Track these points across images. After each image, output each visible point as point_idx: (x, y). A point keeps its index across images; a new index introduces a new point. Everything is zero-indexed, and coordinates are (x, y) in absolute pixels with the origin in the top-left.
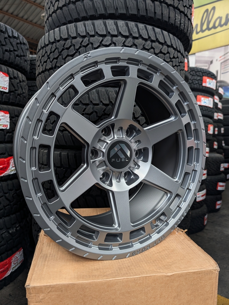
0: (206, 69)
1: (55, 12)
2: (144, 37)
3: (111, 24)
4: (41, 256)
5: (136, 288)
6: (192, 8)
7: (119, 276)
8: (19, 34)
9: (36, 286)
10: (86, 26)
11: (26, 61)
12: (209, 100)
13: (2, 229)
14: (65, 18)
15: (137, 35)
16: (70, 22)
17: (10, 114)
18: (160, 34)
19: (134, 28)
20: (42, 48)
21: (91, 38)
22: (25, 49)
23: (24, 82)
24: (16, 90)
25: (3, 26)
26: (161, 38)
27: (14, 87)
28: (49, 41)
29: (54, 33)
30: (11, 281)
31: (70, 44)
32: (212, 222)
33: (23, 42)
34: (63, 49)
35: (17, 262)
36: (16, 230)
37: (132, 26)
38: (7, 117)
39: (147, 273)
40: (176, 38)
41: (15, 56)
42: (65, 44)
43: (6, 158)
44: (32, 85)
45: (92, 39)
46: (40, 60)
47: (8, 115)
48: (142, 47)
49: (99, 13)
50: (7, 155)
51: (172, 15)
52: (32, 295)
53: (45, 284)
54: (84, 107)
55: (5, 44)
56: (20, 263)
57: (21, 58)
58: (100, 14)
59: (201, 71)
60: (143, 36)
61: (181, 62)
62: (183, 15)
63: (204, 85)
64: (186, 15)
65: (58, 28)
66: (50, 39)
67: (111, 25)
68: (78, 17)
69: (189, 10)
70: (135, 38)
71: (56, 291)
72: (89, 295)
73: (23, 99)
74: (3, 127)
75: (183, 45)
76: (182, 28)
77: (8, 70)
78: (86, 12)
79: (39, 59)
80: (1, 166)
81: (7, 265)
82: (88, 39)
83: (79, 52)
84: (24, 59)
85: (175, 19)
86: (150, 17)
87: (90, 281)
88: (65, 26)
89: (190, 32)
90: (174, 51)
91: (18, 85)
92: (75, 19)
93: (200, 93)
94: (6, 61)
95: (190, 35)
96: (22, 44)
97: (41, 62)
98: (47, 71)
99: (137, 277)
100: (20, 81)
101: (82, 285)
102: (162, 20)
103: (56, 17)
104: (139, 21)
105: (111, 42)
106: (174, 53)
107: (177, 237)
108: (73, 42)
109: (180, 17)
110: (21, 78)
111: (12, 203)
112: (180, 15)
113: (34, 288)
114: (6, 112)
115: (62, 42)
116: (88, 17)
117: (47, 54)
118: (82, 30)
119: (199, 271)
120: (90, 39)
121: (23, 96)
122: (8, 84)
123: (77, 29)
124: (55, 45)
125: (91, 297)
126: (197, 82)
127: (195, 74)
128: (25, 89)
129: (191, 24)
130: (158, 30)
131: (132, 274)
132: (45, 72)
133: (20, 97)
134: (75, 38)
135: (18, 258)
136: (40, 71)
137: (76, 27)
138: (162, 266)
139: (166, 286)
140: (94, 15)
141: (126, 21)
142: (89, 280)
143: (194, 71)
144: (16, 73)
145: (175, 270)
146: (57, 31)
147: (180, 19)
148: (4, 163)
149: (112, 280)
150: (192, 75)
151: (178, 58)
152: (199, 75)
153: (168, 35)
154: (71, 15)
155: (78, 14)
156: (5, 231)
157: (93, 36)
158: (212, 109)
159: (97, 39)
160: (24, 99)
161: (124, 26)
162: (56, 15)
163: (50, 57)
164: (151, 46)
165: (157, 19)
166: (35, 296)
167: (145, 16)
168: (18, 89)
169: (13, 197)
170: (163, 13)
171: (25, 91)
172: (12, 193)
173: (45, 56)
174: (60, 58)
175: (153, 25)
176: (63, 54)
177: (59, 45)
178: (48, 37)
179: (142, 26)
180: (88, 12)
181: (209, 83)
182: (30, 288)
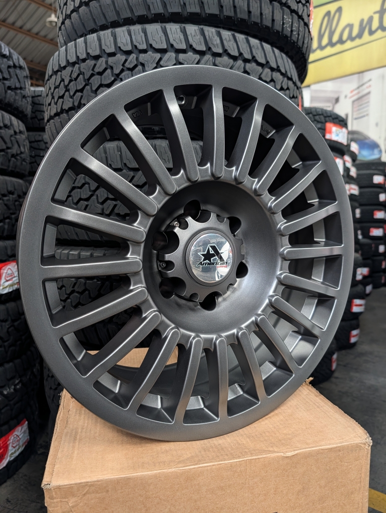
0: (330, 111)
1: (76, 10)
2: (232, 53)
3: (174, 31)
4: (67, 432)
5: (233, 479)
6: (310, 4)
7: (205, 460)
8: (12, 51)
9: (61, 484)
10: (132, 34)
11: (24, 97)
14: (94, 20)
15: (220, 51)
16: (104, 28)
18: (258, 48)
19: (215, 39)
20: (55, 73)
21: (141, 55)
22: (23, 76)
23: (22, 134)
24: (8, 148)
26: (259, 54)
27: (5, 143)
28: (68, 61)
29: (76, 47)
30: (9, 477)
31: (104, 66)
32: (345, 366)
33: (19, 65)
34: (92, 75)
35: (17, 443)
36: (15, 389)
37: (211, 35)
39: (251, 454)
40: (284, 56)
41: (6, 89)
42: (95, 65)
44: (37, 139)
45: (142, 57)
46: (52, 94)
49: (152, 12)
51: (278, 16)
52: (55, 500)
53: (78, 481)
54: (131, 173)
56: (23, 446)
57: (15, 93)
58: (155, 14)
59: (322, 114)
60: (230, 51)
62: (296, 17)
63: (328, 136)
64: (300, 17)
65: (82, 39)
66: (69, 58)
67: (174, 33)
68: (116, 18)
69: (305, 8)
70: (216, 55)
71: (97, 492)
72: (154, 495)
73: (22, 164)
75: (297, 68)
76: (294, 38)
78: (132, 11)
79: (50, 93)
82: (135, 56)
83: (121, 78)
84: (21, 93)
85: (283, 24)
86: (241, 19)
87: (156, 472)
88: (95, 35)
89: (307, 47)
90: (281, 77)
91: (12, 138)
92: (112, 22)
95: (308, 51)
96: (18, 68)
97: (53, 98)
98: (65, 113)
99: (236, 460)
100: (15, 133)
101: (142, 479)
102: (261, 26)
103: (78, 18)
104: (222, 26)
105: (175, 62)
106: (281, 81)
108: (109, 63)
109: (290, 20)
110: (16, 126)
111: (6, 344)
112: (290, 17)
113: (59, 488)
115: (91, 63)
116: (135, 19)
117: (64, 84)
118: (124, 41)
119: (339, 447)
120: (139, 56)
121: (21, 157)
123: (116, 39)
124: (77, 68)
125: (158, 499)
128: (24, 146)
129: (309, 32)
130: (254, 42)
131: (226, 457)
132: (61, 115)
133: (15, 160)
134: (112, 55)
135: (20, 437)
136: (52, 114)
137: (114, 36)
138: (277, 442)
139: (285, 474)
140: (144, 15)
141: (200, 26)
142: (153, 471)
144: (7, 118)
145: (299, 446)
146: (80, 44)
147: (290, 23)
149: (194, 468)
151: (289, 90)
152: (319, 120)
153: (271, 50)
154: (104, 15)
155: (118, 13)
157: (144, 51)
159: (152, 57)
160: (24, 163)
161: (198, 34)
162: (77, 16)
163: (69, 89)
164: (244, 68)
165: (253, 23)
166: (61, 501)
167: (233, 18)
168: (13, 145)
169: (8, 332)
170: (262, 12)
171: (25, 149)
172: (6, 325)
173: (60, 86)
174: (88, 90)
175: (247, 34)
176: (92, 83)
177: (85, 67)
178: (65, 54)
179: (228, 34)
180: (134, 11)
181: (337, 133)
182: (52, 489)
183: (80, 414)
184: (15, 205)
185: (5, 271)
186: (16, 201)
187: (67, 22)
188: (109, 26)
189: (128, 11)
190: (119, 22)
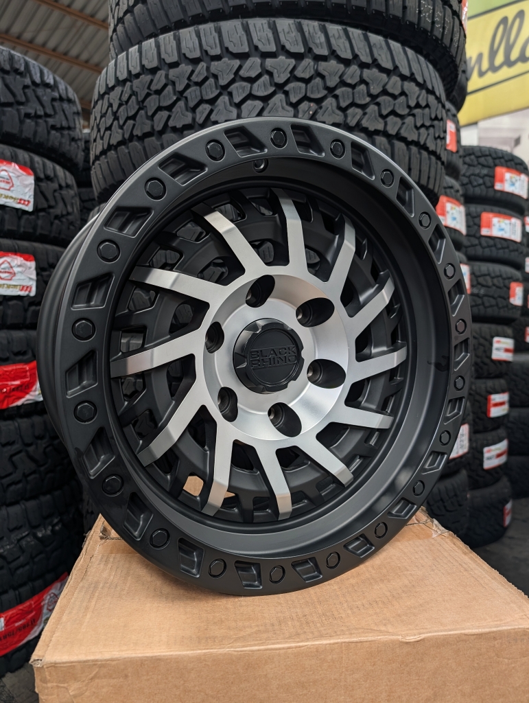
0: (501, 150)
1: (130, 10)
2: (343, 55)
3: (259, 27)
4: (83, 587)
5: (321, 672)
7: (277, 639)
9: (57, 661)
10: (202, 35)
11: (73, 139)
12: (510, 224)
13: (21, 527)
14: (153, 21)
15: (325, 52)
16: (165, 30)
17: (37, 260)
18: (381, 47)
19: (318, 36)
20: (101, 97)
21: (213, 63)
22: (72, 111)
23: (71, 189)
24: (50, 207)
25: (19, 61)
26: (383, 56)
27: (47, 200)
29: (127, 59)
31: (163, 81)
33: (68, 97)
34: (148, 95)
36: (52, 531)
37: (311, 31)
38: (30, 268)
39: (351, 634)
40: (422, 59)
41: (49, 129)
42: (152, 81)
43: (27, 362)
45: (215, 65)
46: (98, 125)
47: (32, 264)
48: (338, 80)
49: (231, 4)
50: (29, 355)
51: (411, 2)
52: (49, 685)
53: (83, 658)
55: (23, 99)
57: (62, 135)
58: (234, 7)
59: (490, 155)
60: (339, 53)
61: (436, 118)
62: (438, 2)
63: (498, 186)
65: (137, 47)
66: (118, 74)
67: (260, 31)
68: (182, 17)
70: (319, 58)
71: (111, 677)
72: (197, 688)
73: (69, 228)
74: (22, 290)
75: (443, 79)
76: (437, 33)
77: (32, 161)
78: (202, 5)
79: (95, 124)
80: (17, 382)
81: (31, 612)
82: (205, 65)
83: (186, 98)
84: (69, 135)
85: (420, 12)
86: (356, 7)
87: (200, 651)
88: (152, 40)
89: (458, 47)
90: (417, 89)
91: (57, 194)
92: (176, 23)
93: (487, 207)
94: (27, 140)
95: (459, 52)
96: (65, 102)
97: (99, 130)
98: (114, 150)
101: (177, 660)
102: (387, 16)
103: (132, 21)
104: (329, 18)
105: (260, 71)
106: (417, 94)
107: (433, 545)
108: (170, 77)
109: (431, 7)
110: (62, 179)
111: (42, 469)
112: (431, 2)
113: (54, 667)
114: (27, 256)
115: (146, 78)
116: (207, 15)
117: (112, 110)
118: (191, 45)
120: (210, 65)
121: (67, 220)
122: (32, 193)
123: (180, 43)
124: (129, 88)
125: (202, 694)
126: (481, 181)
127: (476, 163)
128: (72, 204)
129: (461, 24)
130: (375, 39)
131: (310, 636)
132: (109, 153)
133: (59, 223)
134: (175, 65)
136: (98, 153)
137: (178, 39)
138: (394, 617)
139: (404, 670)
140: (219, 10)
141: (297, 20)
142: (196, 650)
144: (50, 167)
145: (429, 627)
146: (133, 54)
147: (431, 11)
148: (24, 374)
149: (259, 650)
150: (469, 165)
151: (429, 107)
152: (485, 163)
153: (401, 50)
154: (166, 13)
155: (184, 9)
156: (27, 533)
157: (218, 58)
158: (519, 245)
159: (228, 65)
160: (72, 227)
161: (293, 30)
162: (132, 18)
163: (118, 116)
164: (361, 76)
165: (374, 12)
166: (58, 687)
167: (345, 6)
168: (56, 203)
169: (44, 452)
171: (73, 208)
172: (43, 444)
173: (108, 114)
174: (141, 116)
175: (365, 28)
176: (148, 106)
177: (138, 85)
178: (114, 70)
179: (338, 29)
180: (206, 5)
181: (512, 182)
182: (45, 667)
183: (107, 562)
188: (173, 28)
189: (198, 5)
190: (185, 22)
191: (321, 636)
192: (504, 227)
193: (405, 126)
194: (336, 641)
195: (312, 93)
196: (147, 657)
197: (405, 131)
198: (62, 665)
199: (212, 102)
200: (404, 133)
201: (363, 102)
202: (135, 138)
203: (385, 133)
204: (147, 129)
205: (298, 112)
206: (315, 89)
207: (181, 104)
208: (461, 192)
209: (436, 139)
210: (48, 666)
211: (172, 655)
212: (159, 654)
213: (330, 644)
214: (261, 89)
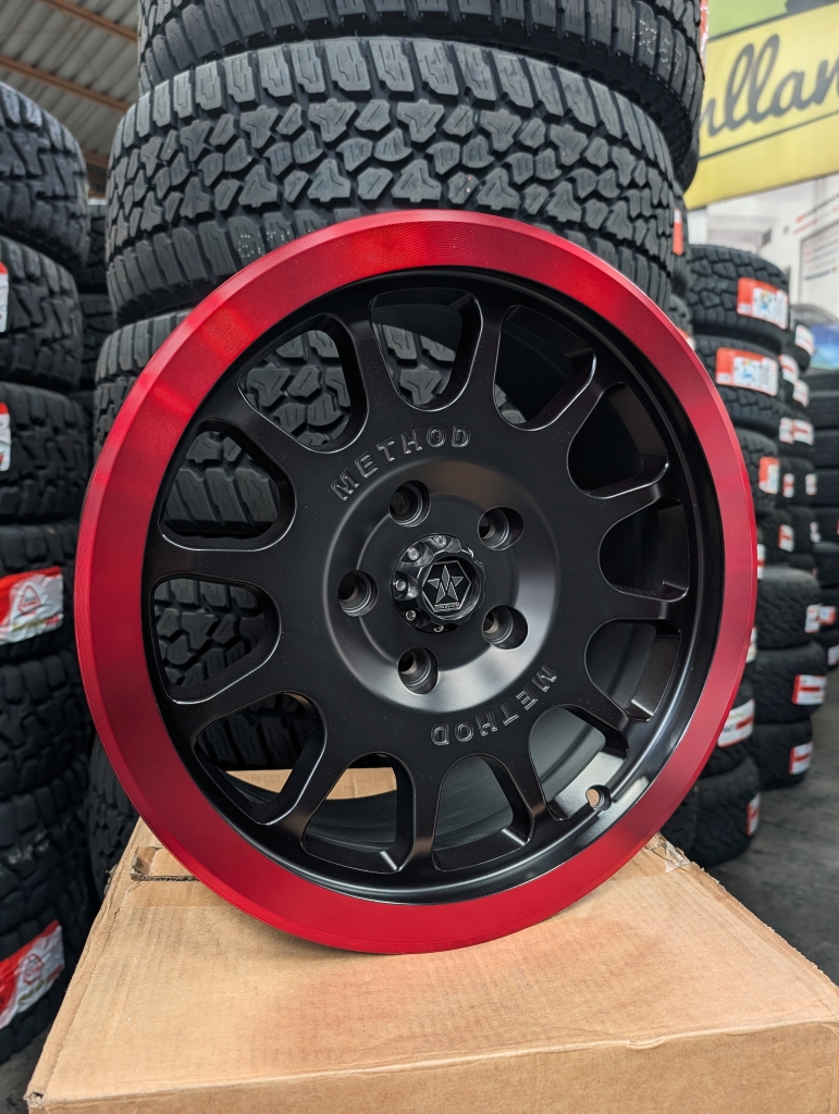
0: (749, 253)
1: (174, 13)
2: (519, 102)
3: (388, 51)
4: (104, 965)
8: (49, 116)
9: (68, 1099)
10: (295, 60)
11: (73, 216)
12: (761, 367)
14: (213, 34)
15: (492, 96)
16: (234, 48)
17: (11, 412)
18: (578, 91)
19: (480, 68)
20: (127, 151)
21: (312, 105)
22: (72, 171)
23: (68, 296)
24: (34, 325)
26: (581, 105)
27: (28, 313)
29: (171, 93)
30: (17, 1050)
31: (231, 131)
32: (778, 825)
33: (65, 147)
34: (205, 152)
35: (37, 974)
37: (470, 60)
39: (549, 1038)
40: (639, 111)
41: (34, 198)
42: (212, 130)
44: (101, 310)
45: (315, 109)
46: (120, 198)
47: (5, 419)
48: (509, 140)
49: (342, 11)
51: (625, 21)
54: (287, 371)
56: (49, 979)
57: (56, 209)
58: (347, 17)
59: (731, 260)
60: (513, 97)
61: (660, 205)
62: (666, 23)
63: (743, 309)
64: (678, 25)
65: (186, 74)
66: (156, 116)
67: (388, 57)
68: (262, 29)
69: (689, 5)
70: (481, 105)
73: (64, 361)
75: (670, 143)
76: (664, 72)
77: (5, 250)
78: (295, 10)
79: (116, 195)
82: (300, 108)
83: (268, 160)
84: (67, 208)
85: (638, 38)
86: (540, 25)
87: (306, 1075)
88: (213, 65)
89: (693, 96)
90: (632, 158)
91: (45, 305)
92: (251, 38)
93: (727, 341)
95: (695, 103)
97: (122, 206)
98: (147, 239)
102: (587, 42)
103: (179, 31)
104: (497, 42)
105: (388, 121)
106: (632, 167)
108: (242, 124)
109: (654, 31)
110: (54, 279)
112: (654, 23)
115: (202, 125)
116: (302, 28)
117: (145, 174)
118: (276, 76)
120: (308, 108)
121: (63, 346)
122: (4, 302)
123: (258, 71)
124: (173, 140)
126: (717, 300)
127: (709, 271)
129: (698, 59)
130: (570, 77)
131: (484, 1045)
132: (138, 244)
133: (50, 352)
134: (250, 106)
135: (44, 960)
136: (120, 242)
137: (255, 66)
139: (633, 1094)
140: (322, 20)
141: (446, 43)
143: (706, 257)
144: (34, 261)
145: (670, 1024)
146: (181, 85)
147: (654, 38)
150: (700, 275)
151: (650, 188)
152: (724, 272)
153: (608, 96)
154: (235, 21)
155: (265, 17)
157: (320, 98)
158: (773, 400)
159: (337, 110)
160: (69, 359)
161: (441, 58)
162: (178, 26)
163: (155, 185)
164: (547, 136)
165: (567, 35)
167: (522, 24)
168: (45, 318)
169: (22, 726)
170: (590, 10)
171: (71, 327)
172: (19, 712)
173: (137, 180)
174: (194, 186)
175: (553, 60)
176: (204, 170)
177: (190, 134)
178: (148, 108)
179: (511, 60)
180: (301, 11)
181: (764, 302)
182: (47, 1108)
183: (142, 920)
184: (46, 450)
185: (20, 593)
186: (48, 440)
187: (158, 41)
188: (246, 45)
189: (287, 10)
190: (266, 36)
191: (502, 1043)
192: (751, 372)
193: (613, 216)
194: (526, 1051)
195: (470, 159)
196: (219, 1087)
197: (613, 224)
198: (76, 1105)
199: (311, 167)
200: (611, 227)
201: (549, 177)
202: (183, 221)
203: (582, 226)
204: (204, 207)
205: (448, 188)
206: (475, 153)
207: (260, 168)
208: (688, 317)
209: (659, 236)
210: (53, 1107)
211: (260, 1083)
212: (239, 1082)
213: (517, 1057)
214: (390, 149)
